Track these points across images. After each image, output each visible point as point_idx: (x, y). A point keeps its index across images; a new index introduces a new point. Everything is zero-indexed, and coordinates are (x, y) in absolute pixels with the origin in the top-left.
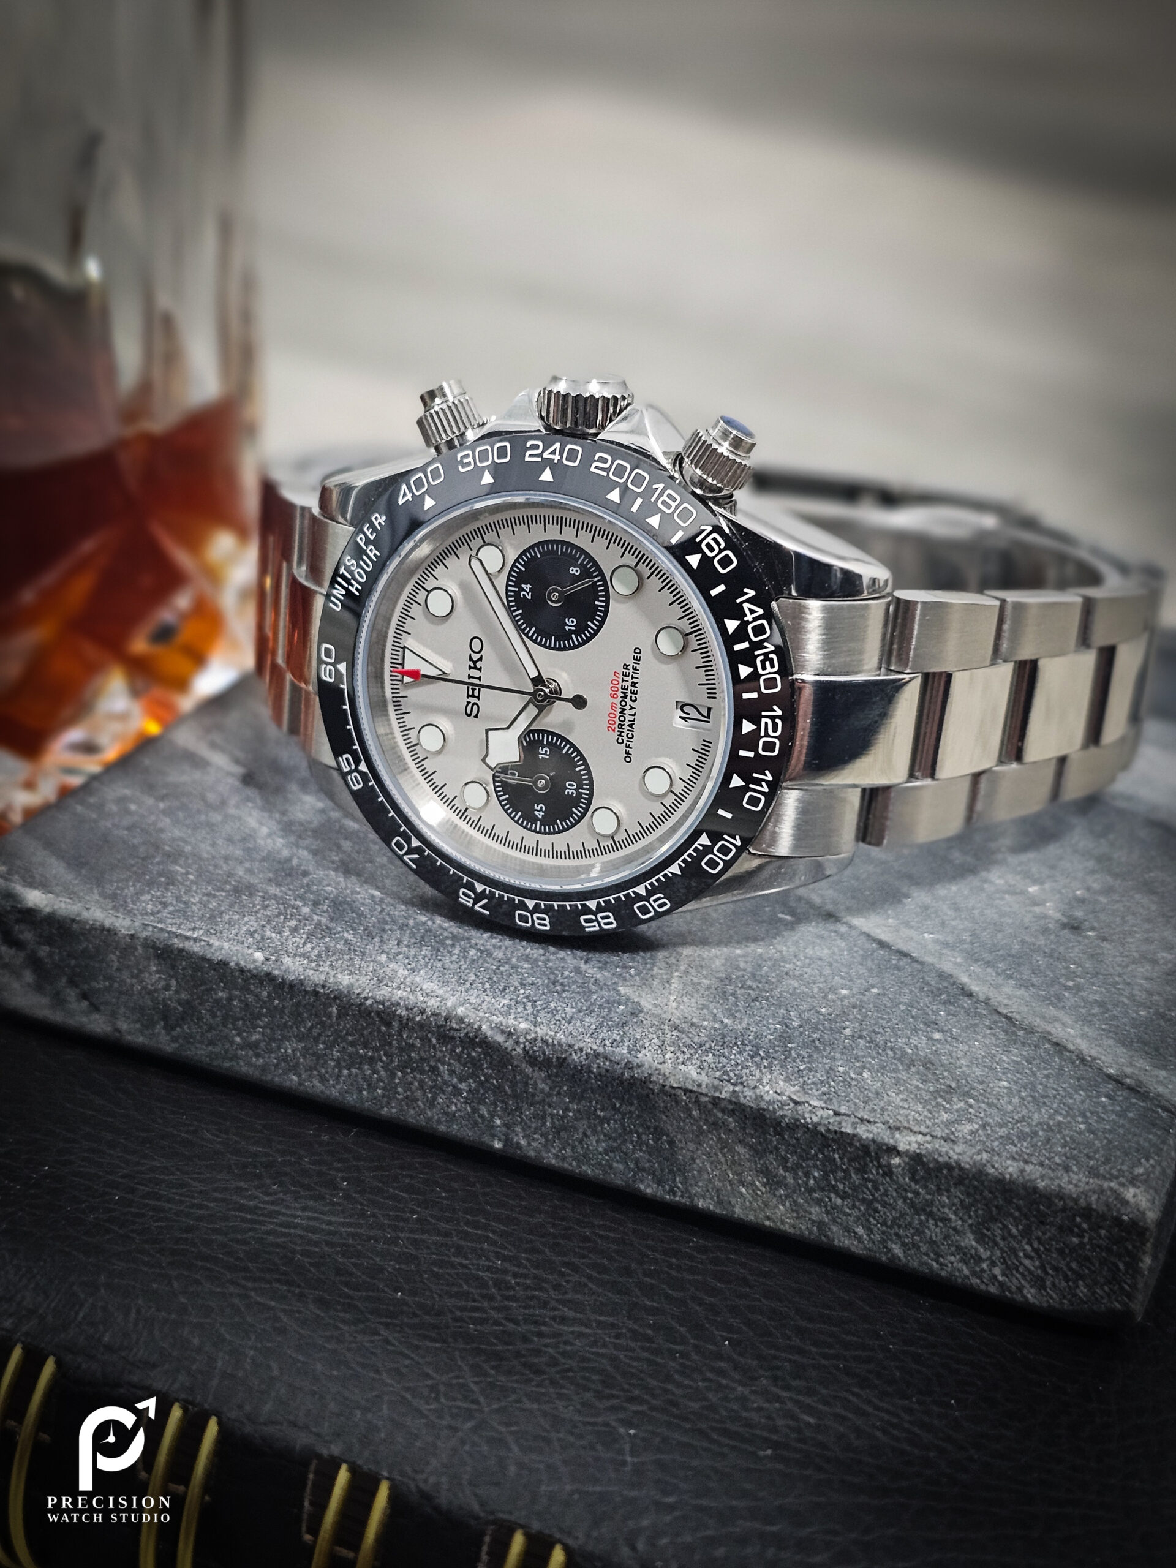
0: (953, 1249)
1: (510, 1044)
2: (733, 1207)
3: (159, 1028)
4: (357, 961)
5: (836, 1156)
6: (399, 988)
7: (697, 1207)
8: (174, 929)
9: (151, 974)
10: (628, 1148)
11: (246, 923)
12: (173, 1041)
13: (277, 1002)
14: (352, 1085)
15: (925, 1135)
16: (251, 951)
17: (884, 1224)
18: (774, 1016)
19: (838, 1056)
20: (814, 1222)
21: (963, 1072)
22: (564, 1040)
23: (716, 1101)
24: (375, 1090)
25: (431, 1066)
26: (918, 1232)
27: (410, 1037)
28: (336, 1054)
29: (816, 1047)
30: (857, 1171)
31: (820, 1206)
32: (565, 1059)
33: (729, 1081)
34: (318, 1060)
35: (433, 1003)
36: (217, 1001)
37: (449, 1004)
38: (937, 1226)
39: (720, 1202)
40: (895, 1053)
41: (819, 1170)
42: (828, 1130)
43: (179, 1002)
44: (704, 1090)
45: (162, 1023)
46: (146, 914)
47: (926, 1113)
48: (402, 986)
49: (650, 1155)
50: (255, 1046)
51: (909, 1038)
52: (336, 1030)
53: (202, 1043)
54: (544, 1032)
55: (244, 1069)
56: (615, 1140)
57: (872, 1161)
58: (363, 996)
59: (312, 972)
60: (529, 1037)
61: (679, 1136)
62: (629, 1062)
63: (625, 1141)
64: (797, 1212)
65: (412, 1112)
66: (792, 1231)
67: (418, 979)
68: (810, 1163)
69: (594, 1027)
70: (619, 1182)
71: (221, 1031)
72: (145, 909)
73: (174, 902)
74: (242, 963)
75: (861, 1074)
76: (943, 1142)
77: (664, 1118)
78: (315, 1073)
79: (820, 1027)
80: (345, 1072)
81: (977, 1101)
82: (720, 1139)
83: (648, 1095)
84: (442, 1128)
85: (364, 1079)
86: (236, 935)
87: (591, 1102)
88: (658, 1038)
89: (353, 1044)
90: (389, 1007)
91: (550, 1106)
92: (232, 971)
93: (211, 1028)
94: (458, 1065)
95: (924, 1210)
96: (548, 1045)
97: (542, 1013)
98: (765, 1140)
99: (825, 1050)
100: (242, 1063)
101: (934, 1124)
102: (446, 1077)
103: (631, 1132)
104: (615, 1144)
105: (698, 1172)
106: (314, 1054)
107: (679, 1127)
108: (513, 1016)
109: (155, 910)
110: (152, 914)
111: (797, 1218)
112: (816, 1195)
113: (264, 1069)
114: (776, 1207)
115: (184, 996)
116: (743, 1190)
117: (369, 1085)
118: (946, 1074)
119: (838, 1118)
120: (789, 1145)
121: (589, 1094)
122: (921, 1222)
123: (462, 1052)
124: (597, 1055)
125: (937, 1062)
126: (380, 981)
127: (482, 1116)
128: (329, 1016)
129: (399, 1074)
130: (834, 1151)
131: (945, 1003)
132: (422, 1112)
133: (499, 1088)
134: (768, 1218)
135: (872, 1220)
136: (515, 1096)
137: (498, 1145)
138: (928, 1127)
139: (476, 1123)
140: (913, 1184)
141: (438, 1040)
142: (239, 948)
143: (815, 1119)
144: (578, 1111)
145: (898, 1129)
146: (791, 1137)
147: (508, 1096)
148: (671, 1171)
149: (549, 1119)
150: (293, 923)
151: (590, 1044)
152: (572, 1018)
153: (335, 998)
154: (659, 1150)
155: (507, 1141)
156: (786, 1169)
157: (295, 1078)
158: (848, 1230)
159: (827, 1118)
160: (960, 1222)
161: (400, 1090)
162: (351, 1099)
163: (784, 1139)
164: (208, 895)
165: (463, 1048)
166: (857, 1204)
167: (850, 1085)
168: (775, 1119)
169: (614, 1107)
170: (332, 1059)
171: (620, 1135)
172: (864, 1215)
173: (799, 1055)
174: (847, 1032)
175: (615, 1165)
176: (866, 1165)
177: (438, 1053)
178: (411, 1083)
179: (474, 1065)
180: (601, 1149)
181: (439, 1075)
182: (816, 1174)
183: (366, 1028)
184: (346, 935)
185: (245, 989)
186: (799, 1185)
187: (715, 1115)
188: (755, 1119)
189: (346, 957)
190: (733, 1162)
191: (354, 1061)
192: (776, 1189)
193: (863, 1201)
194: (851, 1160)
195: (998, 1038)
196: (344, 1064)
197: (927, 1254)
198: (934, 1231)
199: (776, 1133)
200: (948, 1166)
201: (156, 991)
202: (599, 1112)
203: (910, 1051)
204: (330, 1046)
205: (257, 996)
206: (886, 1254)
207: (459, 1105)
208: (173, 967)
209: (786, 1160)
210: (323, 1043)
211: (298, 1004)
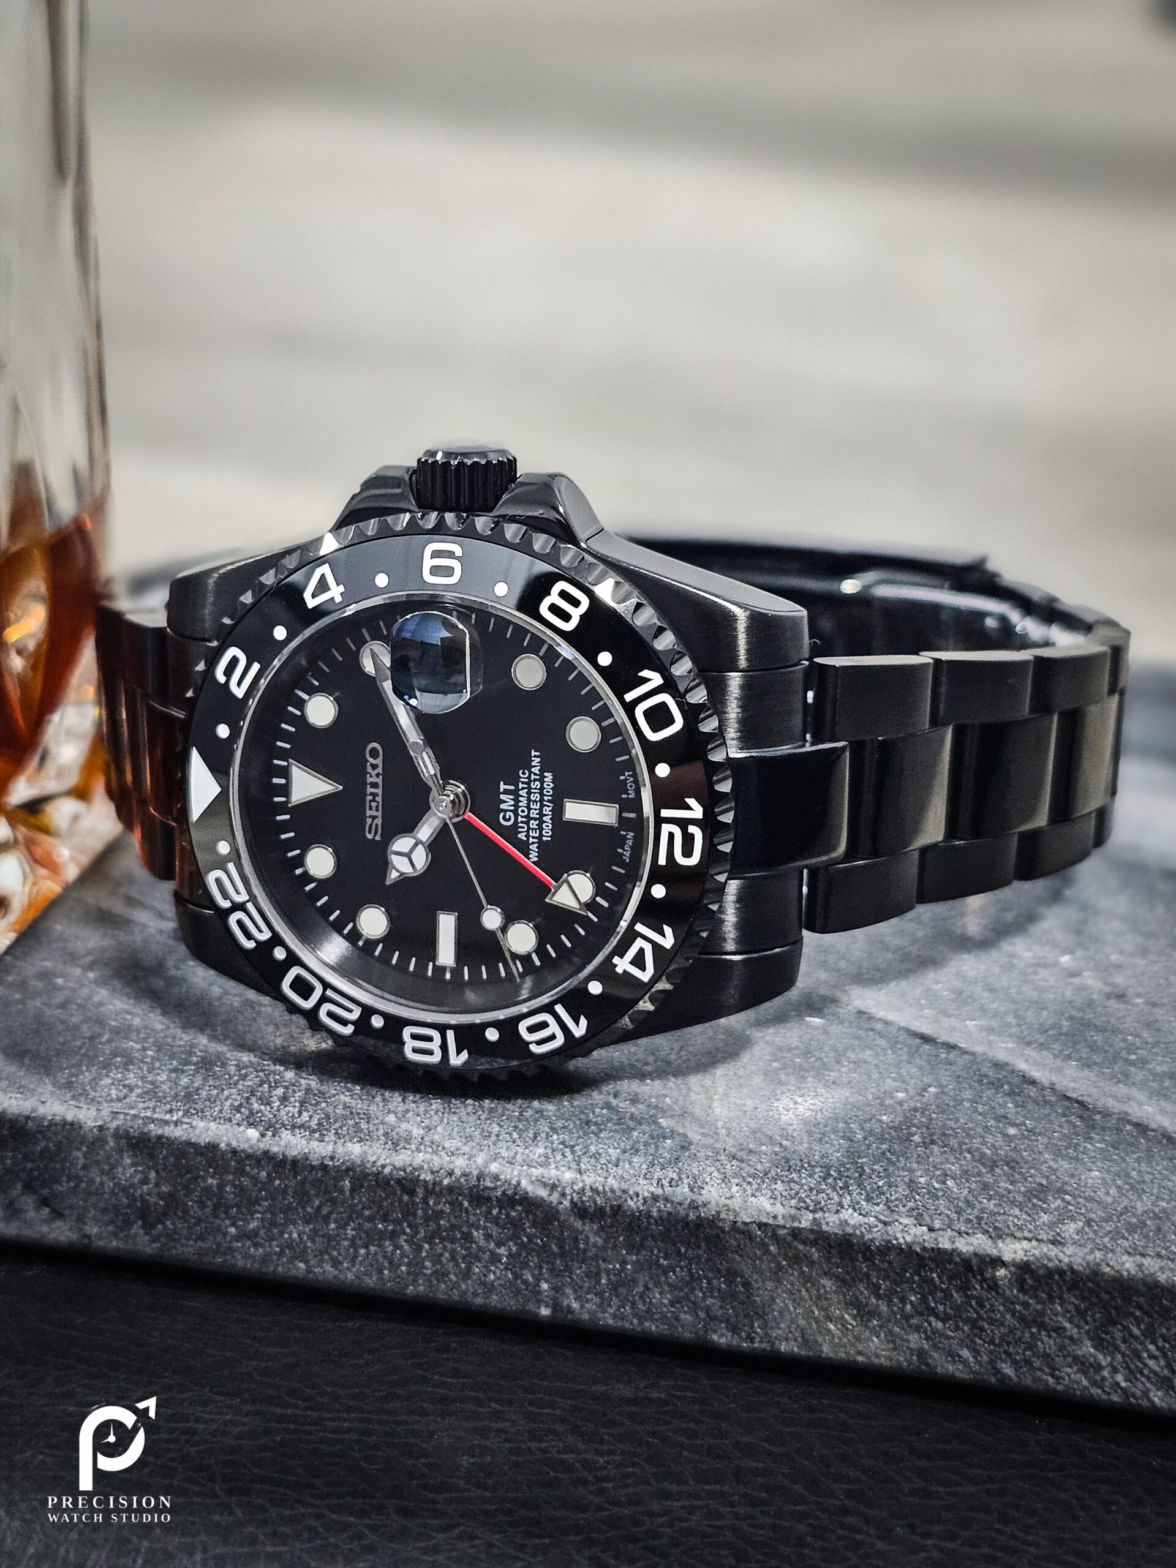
0: (1070, 1360)
1: (554, 1198)
2: (820, 1345)
3: (137, 1228)
4: (364, 1125)
5: (935, 1275)
6: (419, 1150)
7: (779, 1351)
8: (149, 1114)
9: (124, 1169)
10: (697, 1297)
11: (227, 1099)
12: (153, 1241)
13: (277, 1182)
14: (371, 1265)
15: (1030, 1240)
16: (242, 1128)
17: (992, 1342)
18: (835, 1131)
19: (915, 1166)
20: (912, 1350)
21: (1050, 1167)
22: (616, 1186)
23: (796, 1233)
24: (398, 1267)
25: (463, 1233)
26: (1031, 1347)
27: (437, 1203)
28: (350, 1232)
29: (888, 1159)
30: (959, 1289)
31: (919, 1332)
32: (619, 1206)
33: (807, 1208)
34: (329, 1242)
35: (460, 1164)
36: (207, 1190)
37: (480, 1159)
38: (1050, 1337)
39: (806, 1342)
40: (973, 1156)
41: (915, 1293)
42: (924, 1249)
43: (160, 1196)
44: (781, 1222)
45: (140, 1222)
46: (112, 1101)
47: (1024, 1216)
48: (422, 1147)
49: (723, 1301)
50: (252, 1235)
51: (983, 1137)
52: (349, 1206)
53: (188, 1239)
54: (592, 1179)
55: (241, 1263)
56: (681, 1289)
57: (974, 1277)
58: (379, 1164)
59: (317, 1143)
60: (576, 1188)
61: (755, 1276)
62: (693, 1201)
63: (693, 1289)
64: (894, 1342)
65: (443, 1286)
66: (888, 1363)
67: (436, 1138)
68: (905, 1286)
69: (645, 1166)
70: (687, 1335)
71: (211, 1223)
72: (109, 1095)
73: (140, 1083)
74: (234, 1144)
75: (944, 1183)
76: (1051, 1246)
77: (737, 1257)
78: (326, 1257)
79: (887, 1136)
80: (362, 1251)
81: (1074, 1196)
82: (802, 1273)
83: (717, 1235)
84: (479, 1301)
85: (385, 1257)
86: (221, 1111)
87: (652, 1251)
88: (718, 1170)
89: (370, 1219)
90: (412, 1173)
91: (604, 1261)
92: (223, 1153)
93: (199, 1221)
94: (495, 1228)
95: (1035, 1321)
96: (598, 1193)
97: (584, 1159)
98: (854, 1268)
99: (898, 1161)
100: (239, 1257)
101: (1036, 1227)
102: (482, 1243)
103: (699, 1279)
104: (682, 1294)
105: (781, 1313)
106: (323, 1236)
107: (755, 1267)
108: (553, 1166)
109: (121, 1095)
110: (119, 1100)
111: (895, 1349)
112: (914, 1321)
113: (264, 1260)
114: (870, 1339)
115: (164, 1189)
116: (832, 1327)
117: (391, 1263)
118: (1032, 1171)
119: (933, 1235)
120: (880, 1269)
121: (649, 1242)
122: (1032, 1334)
123: (500, 1212)
124: (655, 1198)
125: (1019, 1159)
126: (395, 1144)
127: (525, 1282)
128: (342, 1192)
129: (427, 1246)
130: (931, 1270)
131: (1009, 1094)
132: (456, 1286)
133: (544, 1249)
134: (860, 1353)
135: (978, 1341)
136: (563, 1255)
137: (545, 1312)
138: (1030, 1231)
139: (519, 1291)
140: (1021, 1295)
141: (470, 1202)
142: (227, 1126)
143: (909, 1239)
144: (638, 1261)
145: (1000, 1237)
146: (882, 1261)
147: (555, 1256)
148: (747, 1316)
149: (604, 1276)
150: (280, 1091)
151: (646, 1188)
152: (618, 1159)
153: (348, 1170)
154: (734, 1296)
155: (556, 1307)
156: (879, 1297)
157: (302, 1265)
158: (952, 1355)
159: (922, 1235)
160: (1076, 1330)
161: (428, 1264)
162: (371, 1281)
163: (874, 1264)
164: (175, 1070)
165: (501, 1208)
166: (961, 1324)
167: (937, 1198)
168: (864, 1244)
169: (679, 1253)
170: (346, 1239)
171: (688, 1283)
172: (968, 1336)
173: (873, 1170)
174: (917, 1138)
175: (682, 1316)
176: (968, 1281)
177: (471, 1217)
178: (441, 1255)
179: (514, 1226)
180: (666, 1301)
181: (472, 1242)
182: (913, 1298)
183: (386, 1199)
184: (342, 1097)
185: (240, 1171)
186: (894, 1313)
187: (795, 1248)
188: (840, 1245)
189: (351, 1122)
190: (819, 1297)
191: (373, 1238)
192: (869, 1321)
193: (967, 1321)
194: (951, 1278)
195: (1075, 1126)
196: (360, 1243)
197: (1041, 1370)
198: (1048, 1343)
199: (866, 1259)
200: (1061, 1272)
201: (132, 1186)
202: (661, 1261)
203: (988, 1152)
204: (342, 1226)
205: (255, 1179)
206: (995, 1375)
207: (498, 1272)
208: (151, 1156)
209: (877, 1287)
210: (336, 1221)
211: (303, 1183)
